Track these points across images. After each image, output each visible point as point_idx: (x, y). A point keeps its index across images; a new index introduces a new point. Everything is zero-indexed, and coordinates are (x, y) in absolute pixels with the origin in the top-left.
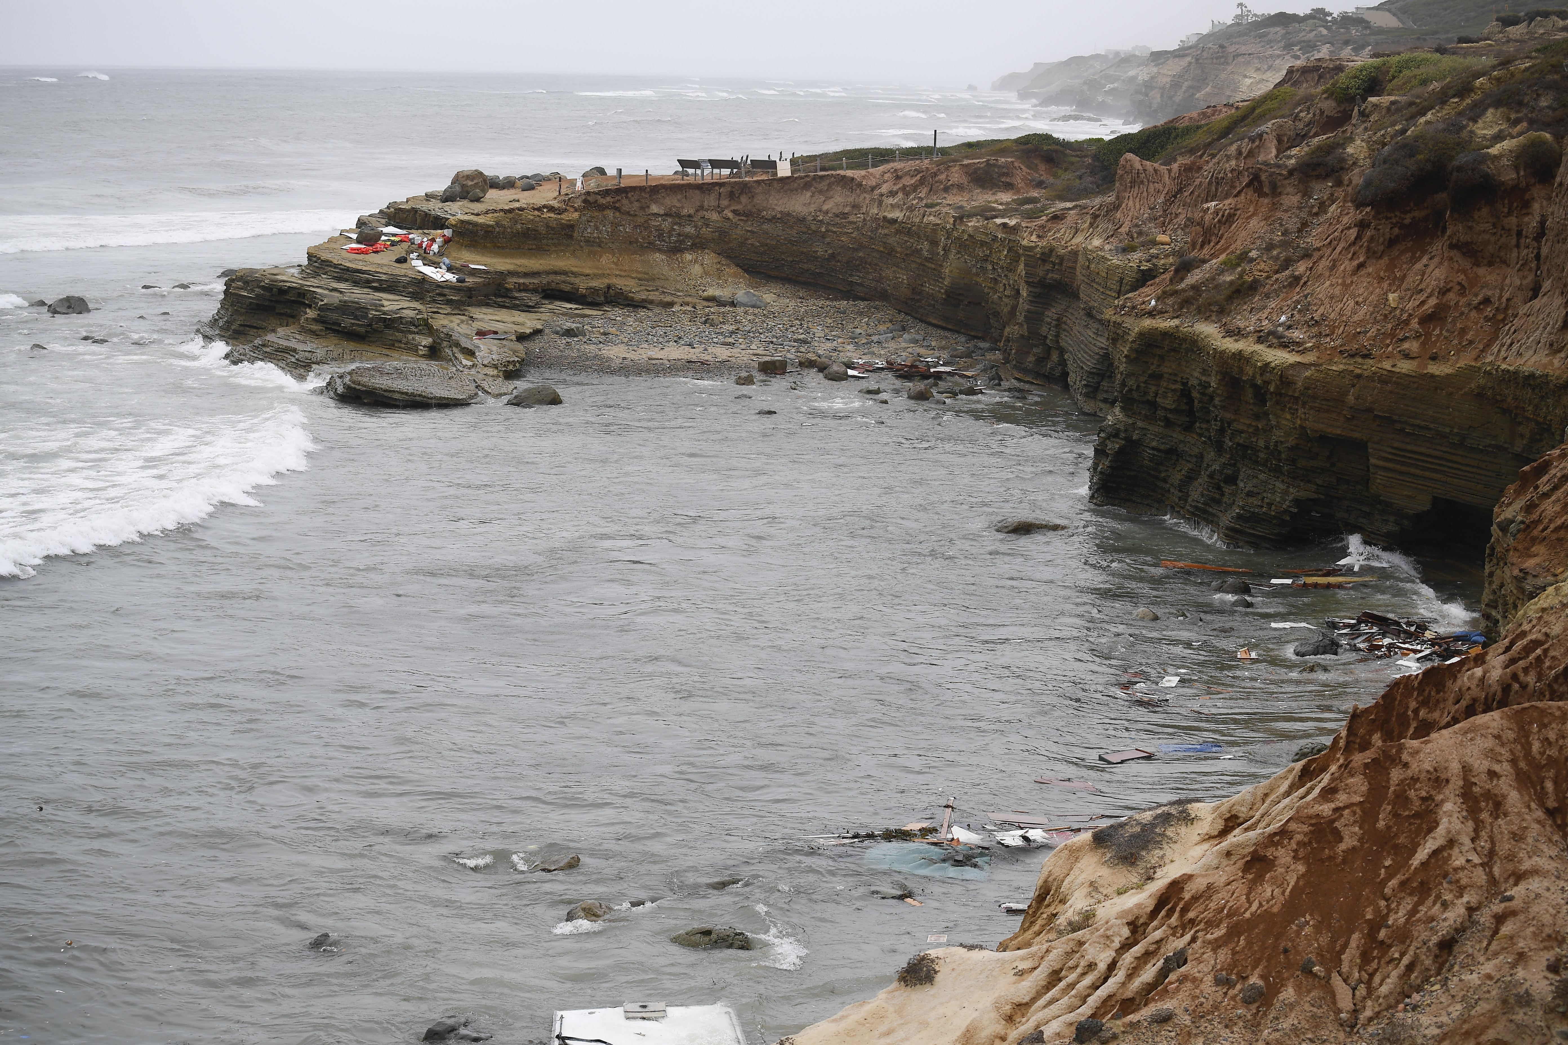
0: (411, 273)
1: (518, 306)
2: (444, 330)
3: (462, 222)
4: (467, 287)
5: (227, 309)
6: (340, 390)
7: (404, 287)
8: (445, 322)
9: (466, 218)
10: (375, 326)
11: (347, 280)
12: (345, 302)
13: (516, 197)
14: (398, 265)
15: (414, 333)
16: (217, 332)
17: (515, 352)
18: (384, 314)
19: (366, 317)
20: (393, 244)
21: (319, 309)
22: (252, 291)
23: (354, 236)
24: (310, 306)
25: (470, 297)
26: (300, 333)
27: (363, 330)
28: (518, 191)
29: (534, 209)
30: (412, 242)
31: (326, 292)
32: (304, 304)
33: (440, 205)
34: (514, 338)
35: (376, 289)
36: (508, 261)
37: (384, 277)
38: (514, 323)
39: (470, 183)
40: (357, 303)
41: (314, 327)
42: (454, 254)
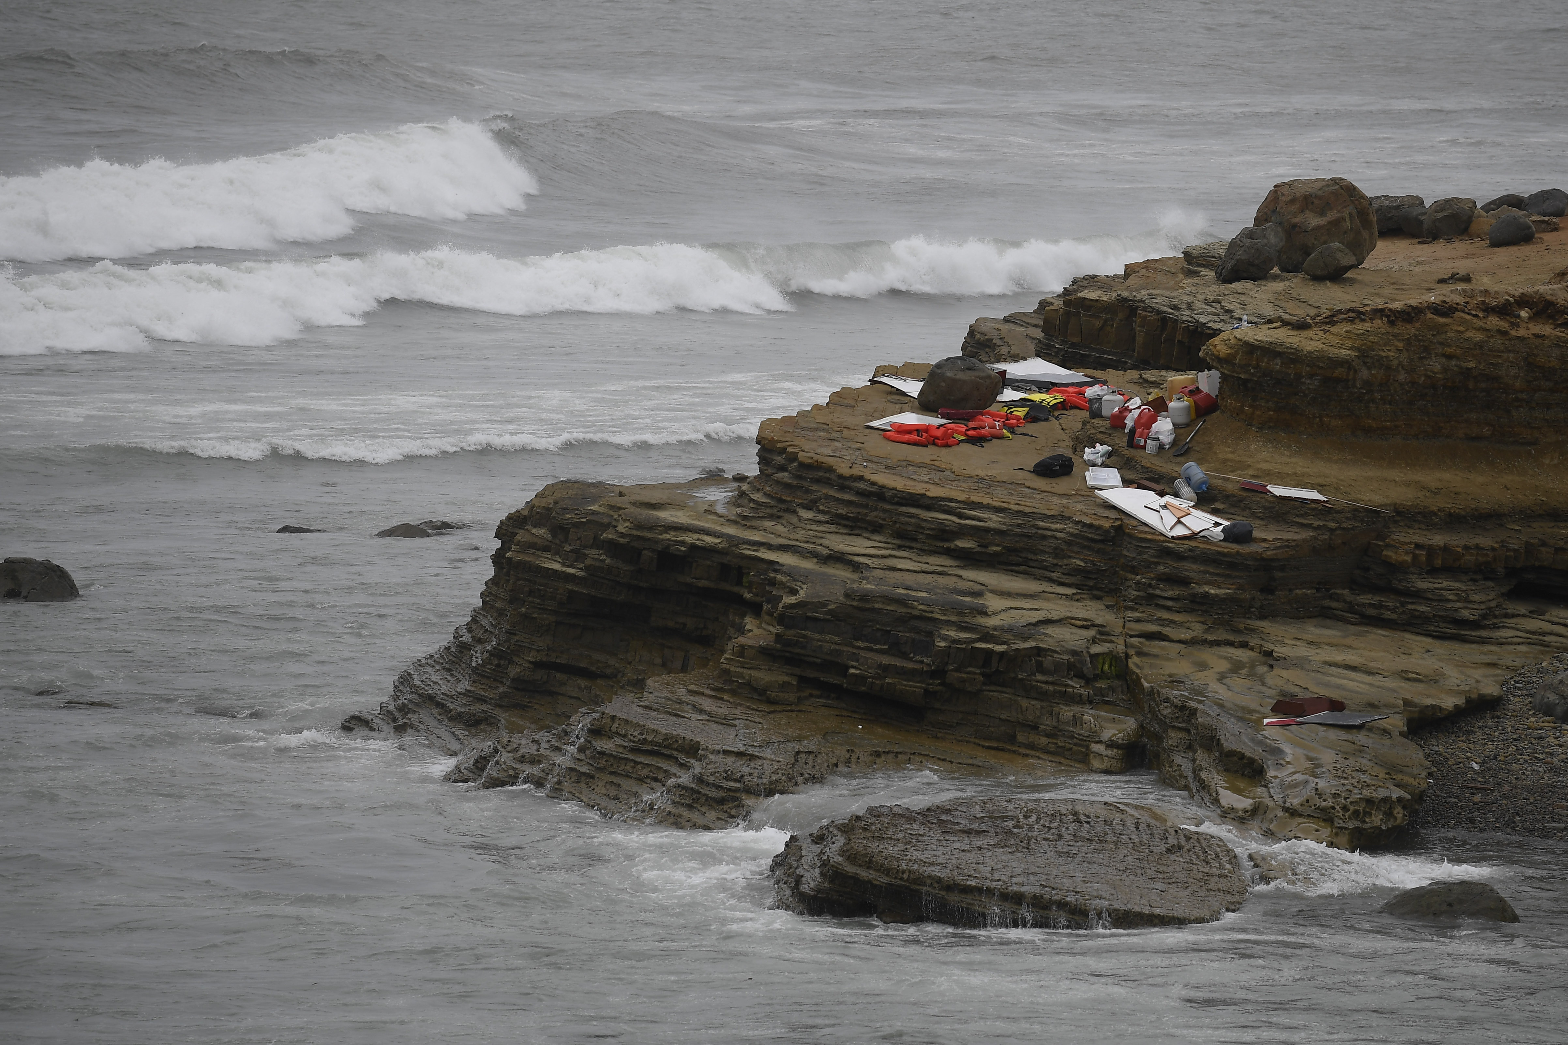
0: (1078, 509)
1: (1426, 619)
2: (1174, 694)
3: (1250, 348)
4: (1254, 556)
5: (501, 613)
6: (811, 879)
7: (1057, 553)
8: (1182, 668)
9: (1263, 335)
10: (954, 676)
11: (876, 528)
12: (864, 597)
13: (1462, 267)
14: (1041, 483)
15: (1078, 700)
16: (465, 685)
17: (1392, 769)
18: (986, 637)
19: (926, 647)
20: (1037, 413)
21: (781, 620)
22: (578, 556)
23: (913, 388)
24: (756, 609)
25: (1268, 590)
26: (718, 694)
27: (914, 687)
28: (1479, 245)
29: (1488, 310)
30: (1094, 408)
31: (808, 565)
32: (739, 600)
33: (1214, 290)
34: (1397, 722)
35: (969, 559)
36: (1395, 474)
37: (994, 521)
38: (1404, 675)
39: (1314, 221)
40: (901, 602)
41: (764, 676)
42: (1224, 452)
